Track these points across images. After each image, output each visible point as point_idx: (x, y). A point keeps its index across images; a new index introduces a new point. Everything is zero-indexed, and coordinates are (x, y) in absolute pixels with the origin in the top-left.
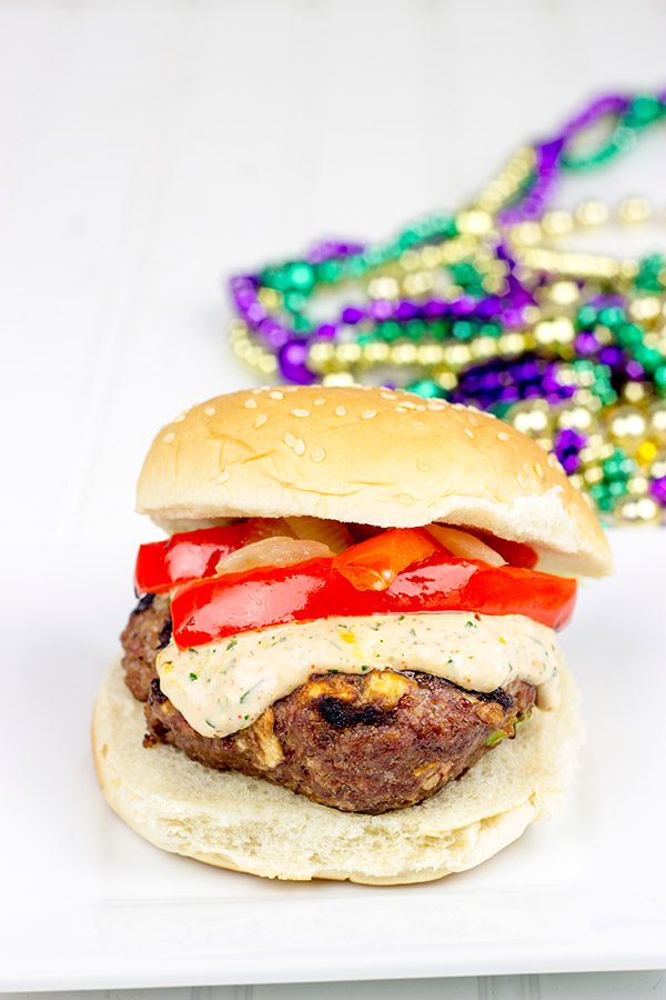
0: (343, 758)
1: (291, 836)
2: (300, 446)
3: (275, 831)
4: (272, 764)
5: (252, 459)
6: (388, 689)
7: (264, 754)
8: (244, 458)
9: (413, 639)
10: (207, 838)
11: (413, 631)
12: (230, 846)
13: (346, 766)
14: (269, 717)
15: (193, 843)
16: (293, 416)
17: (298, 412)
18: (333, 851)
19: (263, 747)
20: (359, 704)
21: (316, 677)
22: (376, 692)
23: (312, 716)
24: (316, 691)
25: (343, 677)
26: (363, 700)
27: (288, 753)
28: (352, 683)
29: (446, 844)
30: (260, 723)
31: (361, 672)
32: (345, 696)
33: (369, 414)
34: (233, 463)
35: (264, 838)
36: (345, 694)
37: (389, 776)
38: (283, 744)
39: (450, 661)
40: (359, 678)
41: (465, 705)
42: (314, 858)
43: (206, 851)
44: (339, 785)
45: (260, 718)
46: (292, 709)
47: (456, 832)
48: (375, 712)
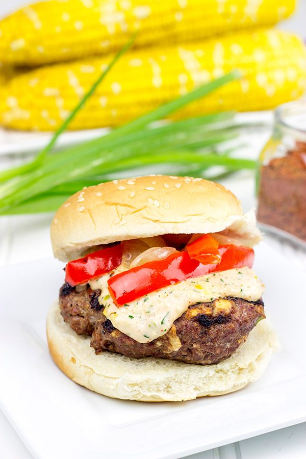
0: (210, 340)
1: (184, 381)
2: (157, 203)
3: (176, 380)
4: (177, 350)
5: (135, 212)
6: (225, 306)
7: (171, 345)
8: (132, 212)
9: (223, 283)
10: (149, 390)
11: (221, 280)
12: (159, 391)
13: (212, 344)
14: (174, 328)
15: (142, 392)
16: (147, 190)
17: (148, 188)
18: (203, 383)
19: (171, 343)
20: (214, 315)
21: (192, 307)
22: (221, 309)
23: (196, 324)
24: (195, 313)
25: (203, 304)
26: (216, 313)
27: (183, 343)
28: (208, 306)
29: (248, 370)
30: (170, 332)
31: (211, 301)
32: (208, 312)
33: (178, 186)
34: (125, 215)
35: (172, 384)
36: (207, 311)
37: (228, 345)
38: (181, 339)
39: (242, 290)
40: (210, 304)
41: (252, 308)
42: (196, 389)
43: (148, 395)
44: (206, 353)
45: (170, 329)
46: (184, 323)
47: (250, 365)
48: (222, 317)
